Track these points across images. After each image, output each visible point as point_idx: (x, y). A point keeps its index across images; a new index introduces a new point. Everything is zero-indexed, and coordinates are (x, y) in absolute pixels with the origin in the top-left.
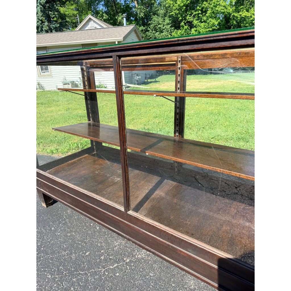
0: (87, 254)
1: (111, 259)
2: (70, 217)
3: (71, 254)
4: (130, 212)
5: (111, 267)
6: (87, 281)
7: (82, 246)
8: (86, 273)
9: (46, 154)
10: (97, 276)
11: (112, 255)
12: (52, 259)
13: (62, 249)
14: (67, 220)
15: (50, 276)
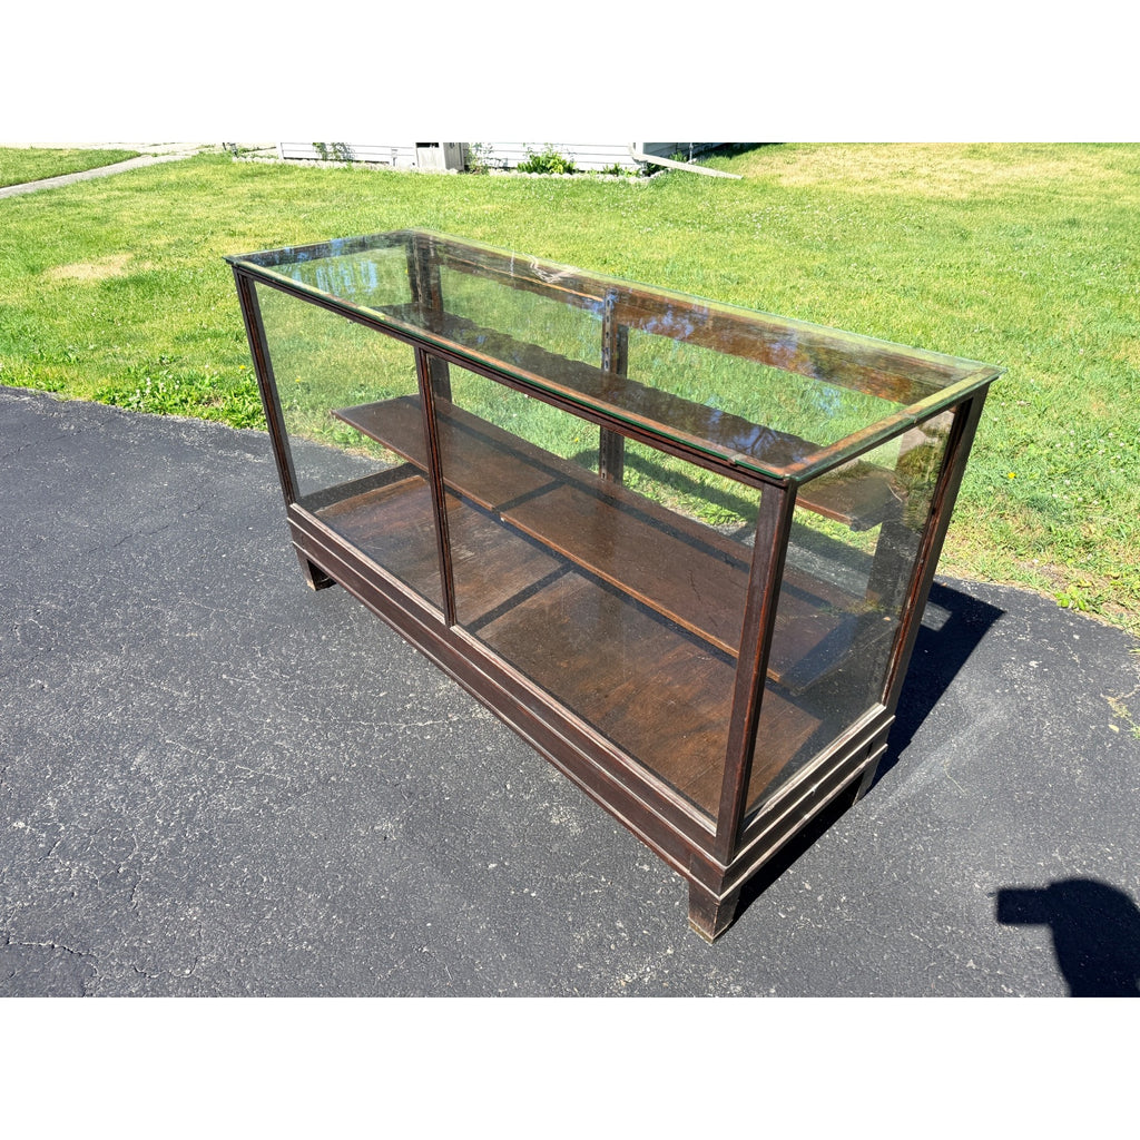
0: (381, 695)
1: (424, 711)
2: (363, 619)
3: (352, 689)
4: (455, 629)
5: (420, 724)
6: (370, 737)
7: (375, 679)
8: (371, 726)
9: (329, 445)
10: (390, 734)
11: (428, 704)
12: (314, 693)
13: (336, 679)
14: (356, 625)
15: (307, 720)
